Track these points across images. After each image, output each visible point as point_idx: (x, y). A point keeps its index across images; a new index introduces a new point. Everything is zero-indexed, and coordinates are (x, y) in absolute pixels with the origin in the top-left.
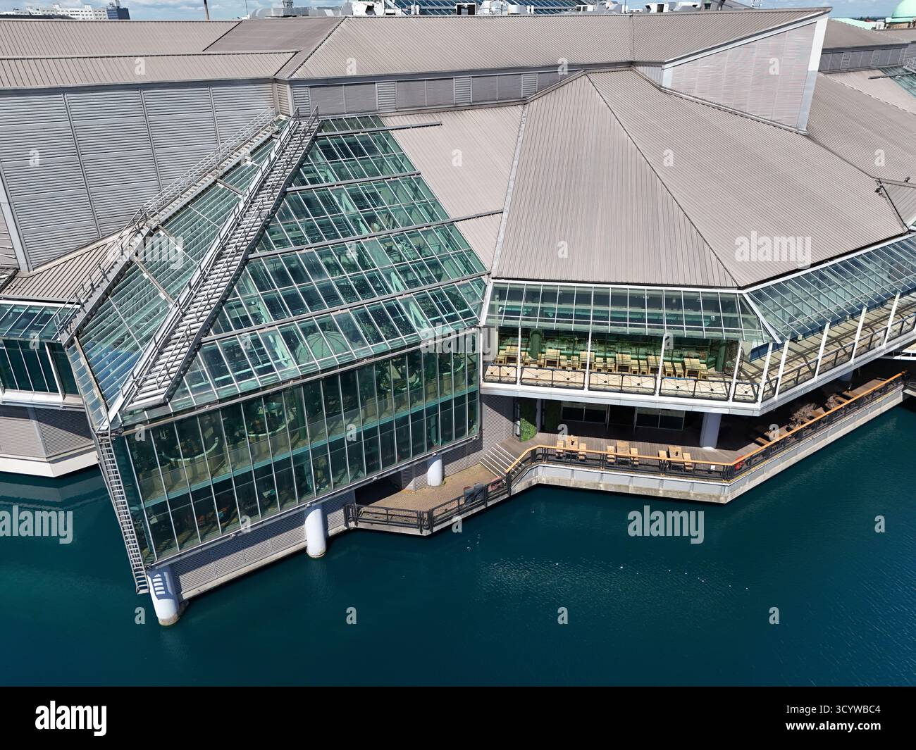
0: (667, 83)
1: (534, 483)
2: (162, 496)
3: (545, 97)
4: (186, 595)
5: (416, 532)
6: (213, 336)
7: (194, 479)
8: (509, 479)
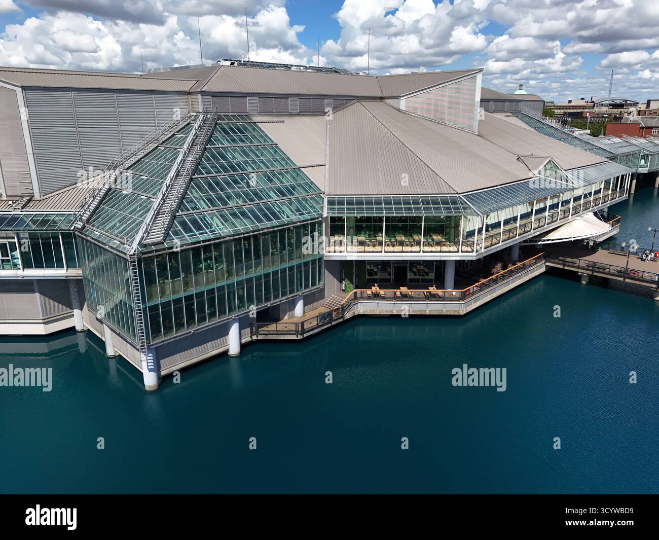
0: (403, 108)
1: (356, 314)
2: (158, 300)
3: (337, 112)
4: (163, 373)
5: (294, 337)
6: (180, 213)
7: (174, 293)
8: (344, 308)
